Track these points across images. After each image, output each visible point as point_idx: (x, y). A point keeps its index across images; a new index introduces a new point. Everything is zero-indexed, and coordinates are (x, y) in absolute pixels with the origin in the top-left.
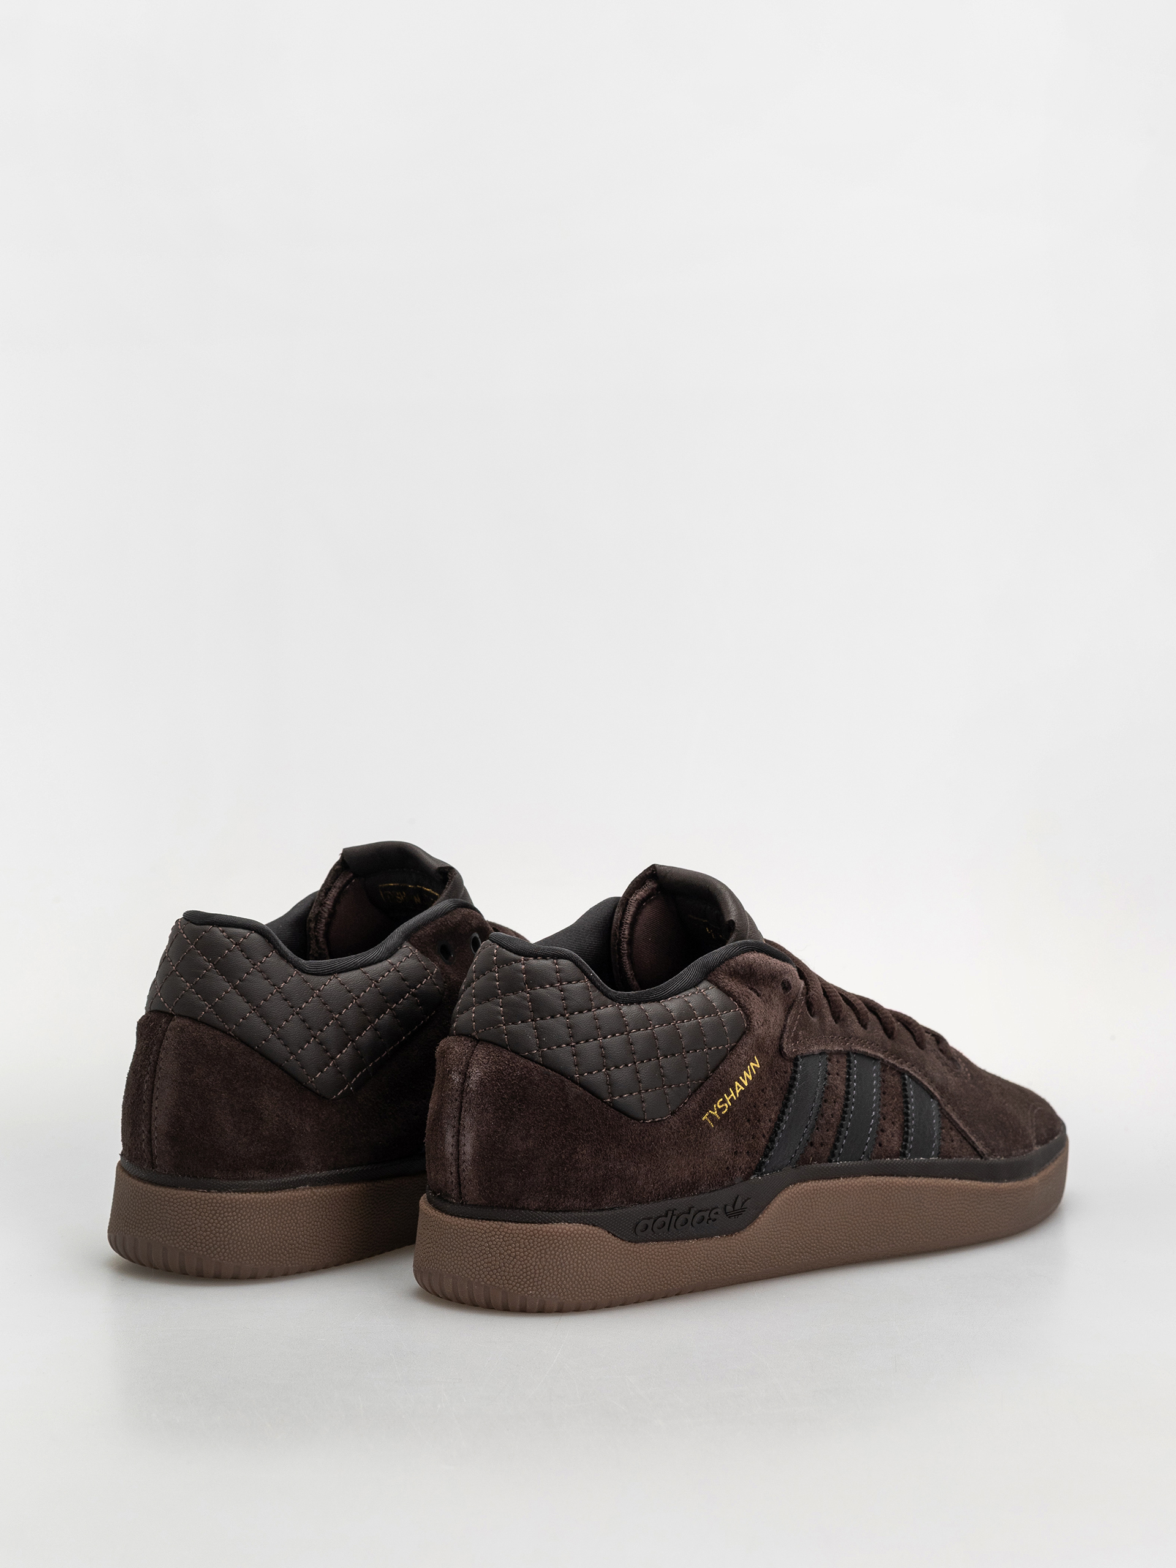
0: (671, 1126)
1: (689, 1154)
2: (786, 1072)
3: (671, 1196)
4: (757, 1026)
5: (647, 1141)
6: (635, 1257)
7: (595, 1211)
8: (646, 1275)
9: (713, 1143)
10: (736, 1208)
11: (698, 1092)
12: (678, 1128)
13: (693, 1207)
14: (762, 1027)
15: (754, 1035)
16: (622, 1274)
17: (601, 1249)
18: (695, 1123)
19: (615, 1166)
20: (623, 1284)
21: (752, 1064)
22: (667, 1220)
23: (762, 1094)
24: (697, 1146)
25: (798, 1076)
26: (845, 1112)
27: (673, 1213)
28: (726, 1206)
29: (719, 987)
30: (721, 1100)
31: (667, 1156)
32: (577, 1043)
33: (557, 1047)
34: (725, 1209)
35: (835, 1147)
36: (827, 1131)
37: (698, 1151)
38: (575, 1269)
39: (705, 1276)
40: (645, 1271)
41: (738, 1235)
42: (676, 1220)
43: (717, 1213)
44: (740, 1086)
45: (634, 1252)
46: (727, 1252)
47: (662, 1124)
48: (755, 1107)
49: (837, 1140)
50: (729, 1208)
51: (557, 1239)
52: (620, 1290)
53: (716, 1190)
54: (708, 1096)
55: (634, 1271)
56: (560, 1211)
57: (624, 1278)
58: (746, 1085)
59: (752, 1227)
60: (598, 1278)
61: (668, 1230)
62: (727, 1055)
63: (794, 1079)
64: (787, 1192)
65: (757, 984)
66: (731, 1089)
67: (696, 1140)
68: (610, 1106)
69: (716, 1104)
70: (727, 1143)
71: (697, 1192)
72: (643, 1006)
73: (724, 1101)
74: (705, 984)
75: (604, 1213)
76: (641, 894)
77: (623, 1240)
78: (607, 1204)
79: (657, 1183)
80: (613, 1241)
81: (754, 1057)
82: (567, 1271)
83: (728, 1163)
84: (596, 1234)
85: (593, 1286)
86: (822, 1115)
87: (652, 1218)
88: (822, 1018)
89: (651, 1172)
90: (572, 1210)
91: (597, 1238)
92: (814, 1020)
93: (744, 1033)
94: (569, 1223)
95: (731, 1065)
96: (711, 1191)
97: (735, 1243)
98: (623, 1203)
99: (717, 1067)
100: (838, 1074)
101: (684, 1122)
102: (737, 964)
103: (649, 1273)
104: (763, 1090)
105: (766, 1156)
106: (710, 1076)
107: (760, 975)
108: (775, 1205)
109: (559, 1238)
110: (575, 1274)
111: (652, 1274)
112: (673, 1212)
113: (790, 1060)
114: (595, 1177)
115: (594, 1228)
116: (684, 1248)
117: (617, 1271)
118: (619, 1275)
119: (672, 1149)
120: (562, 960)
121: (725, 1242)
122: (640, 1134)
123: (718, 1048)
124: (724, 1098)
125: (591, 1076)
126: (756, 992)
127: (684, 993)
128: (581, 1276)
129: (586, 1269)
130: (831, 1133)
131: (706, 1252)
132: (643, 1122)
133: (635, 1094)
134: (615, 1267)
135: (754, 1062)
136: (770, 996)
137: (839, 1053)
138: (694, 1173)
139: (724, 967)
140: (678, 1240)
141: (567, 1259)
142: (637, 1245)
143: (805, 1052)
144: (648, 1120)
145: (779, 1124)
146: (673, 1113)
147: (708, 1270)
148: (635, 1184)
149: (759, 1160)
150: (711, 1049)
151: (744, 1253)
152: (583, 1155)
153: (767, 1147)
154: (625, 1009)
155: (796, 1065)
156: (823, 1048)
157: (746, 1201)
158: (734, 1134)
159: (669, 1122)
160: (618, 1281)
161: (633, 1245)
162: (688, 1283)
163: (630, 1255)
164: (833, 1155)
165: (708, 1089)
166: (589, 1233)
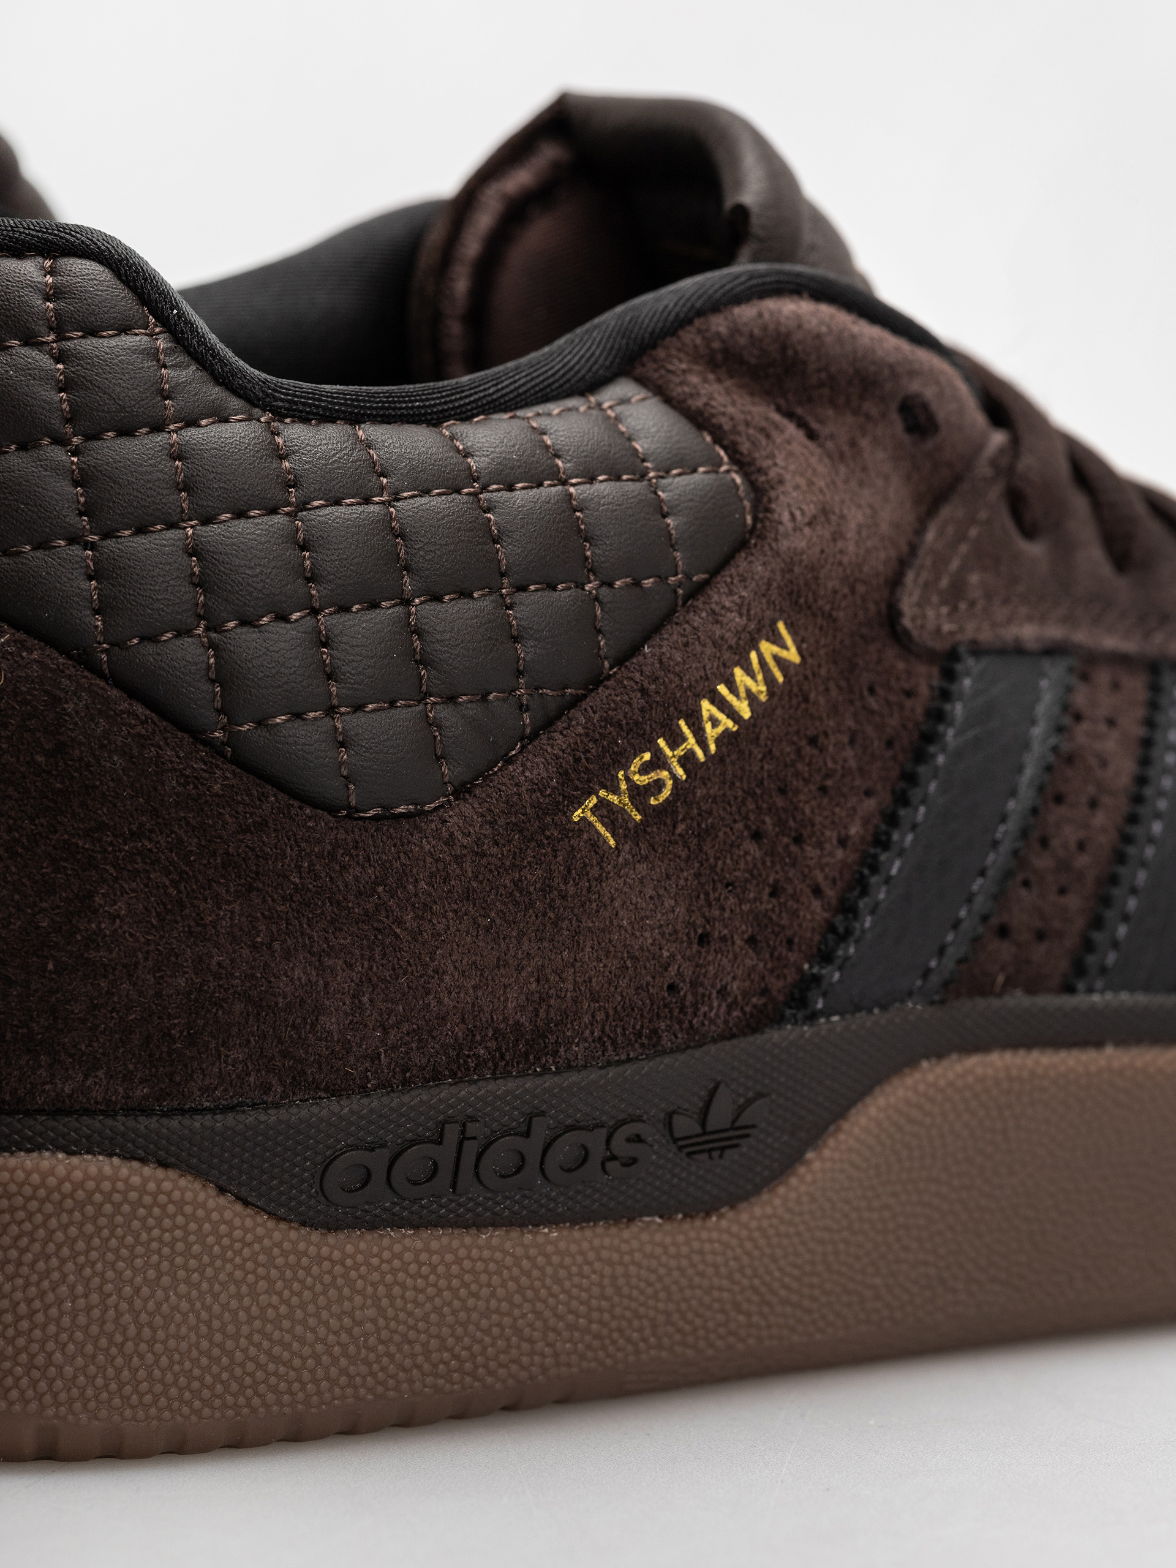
0: (452, 835)
1: (522, 934)
2: (909, 694)
3: (453, 1075)
4: (790, 525)
5: (356, 878)
6: (327, 1278)
7: (164, 1115)
8: (372, 1340)
9: (612, 900)
10: (713, 1123)
11: (560, 725)
12: (478, 842)
13: (542, 1114)
14: (807, 531)
15: (777, 554)
16: (277, 1335)
17: (189, 1246)
18: (543, 829)
19: (232, 961)
20: (282, 1370)
21: (767, 648)
22: (445, 1154)
23: (808, 750)
24: (551, 907)
25: (958, 709)
26: (1128, 839)
27: (463, 1132)
28: (670, 1115)
29: (668, 401)
30: (647, 756)
31: (436, 935)
32: (106, 536)
33: (33, 549)
34: (669, 1126)
35: (1088, 945)
36: (1062, 891)
37: (555, 924)
38: (96, 1313)
39: (611, 1349)
40: (369, 1326)
41: (731, 1215)
42: (479, 1156)
43: (638, 1139)
44: (721, 716)
45: (319, 1259)
46: (690, 1272)
47: (417, 827)
48: (782, 791)
49: (1097, 923)
50: (685, 1125)
51: (24, 1208)
52: (274, 1389)
53: (629, 1060)
54: (595, 741)
55: (326, 1324)
56: (41, 1111)
57: (287, 1346)
58: (746, 714)
59: (782, 1190)
60: (184, 1345)
61: (454, 1186)
62: (674, 611)
63: (938, 716)
64: (909, 1081)
65: (810, 400)
66: (682, 723)
67: (546, 889)
68: (222, 755)
69: (626, 768)
70: (669, 903)
71: (555, 1063)
72: (364, 432)
73: (658, 762)
74: (623, 388)
75: (197, 1123)
76: (520, 179)
77: (280, 1219)
78: (205, 1090)
79: (398, 1025)
80: (237, 1222)
81: (773, 623)
82: (66, 1321)
83: (673, 970)
84: (169, 1194)
85: (163, 1371)
86: (1044, 842)
87: (383, 1146)
88: (1064, 549)
89: (374, 987)
90: (87, 1112)
91: (171, 1209)
92: (1035, 550)
93: (742, 545)
94: (70, 1153)
95: (686, 645)
96: (609, 1064)
97: (719, 1241)
98: (267, 1089)
99: (635, 649)
100: (1111, 722)
101: (501, 821)
102: (735, 331)
103: (384, 1334)
104: (813, 741)
105: (826, 958)
106: (608, 678)
107: (819, 370)
108: (863, 1121)
109: (34, 1205)
110: (94, 1329)
111: (397, 1338)
112: (464, 1125)
113: (930, 656)
114: (158, 994)
115: (160, 1173)
116: (519, 1251)
117: (257, 1324)
118: (268, 1337)
119: (455, 911)
120: (72, 260)
121: (680, 1238)
122: (332, 855)
123: (637, 583)
124: (658, 754)
125: (150, 648)
126: (802, 424)
127: (540, 409)
128: (119, 1338)
129: (136, 1315)
130: (1073, 902)
131: (607, 1270)
132: (347, 816)
133: (312, 715)
134: (247, 1310)
135: (777, 640)
136: (853, 444)
137: (1121, 660)
138: (542, 999)
139: (689, 336)
140: (495, 1225)
141: (64, 1276)
142: (331, 1239)
143: (986, 636)
144: (365, 811)
145: (875, 857)
146: (462, 790)
147: (620, 1330)
148: (313, 1026)
149: (800, 970)
150: (610, 585)
151: (756, 1276)
152: (113, 917)
153: (831, 928)
154: (294, 433)
155: (950, 675)
156: (1055, 632)
157: (749, 1102)
158: (697, 875)
159: (444, 822)
160: (263, 1358)
161: (315, 1236)
162: (544, 1370)
163: (308, 1270)
164: (1079, 969)
165: (597, 717)
166: (142, 1190)
